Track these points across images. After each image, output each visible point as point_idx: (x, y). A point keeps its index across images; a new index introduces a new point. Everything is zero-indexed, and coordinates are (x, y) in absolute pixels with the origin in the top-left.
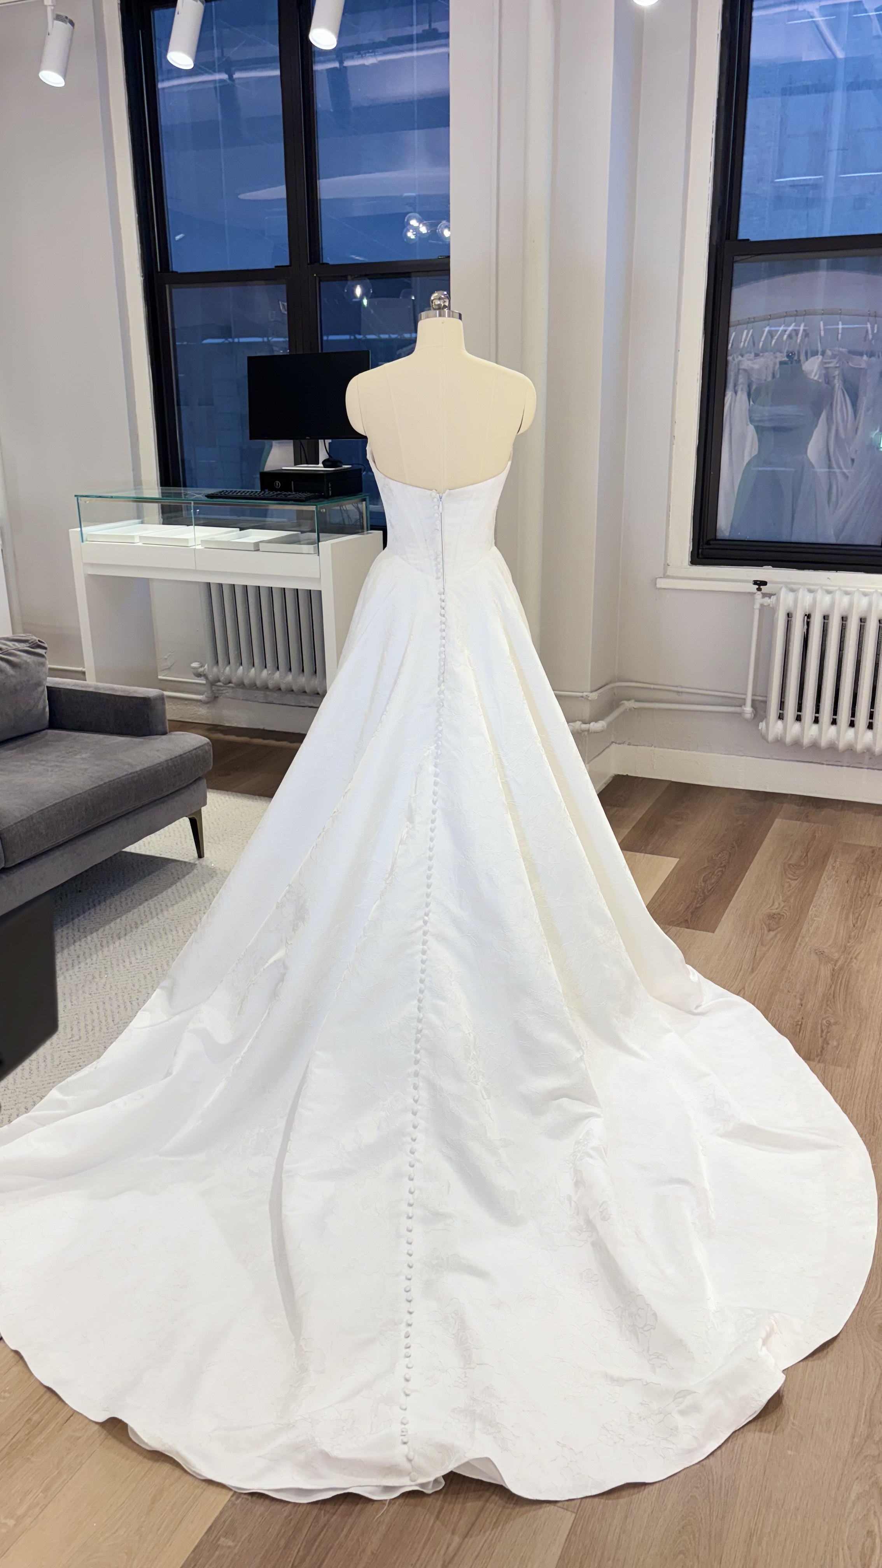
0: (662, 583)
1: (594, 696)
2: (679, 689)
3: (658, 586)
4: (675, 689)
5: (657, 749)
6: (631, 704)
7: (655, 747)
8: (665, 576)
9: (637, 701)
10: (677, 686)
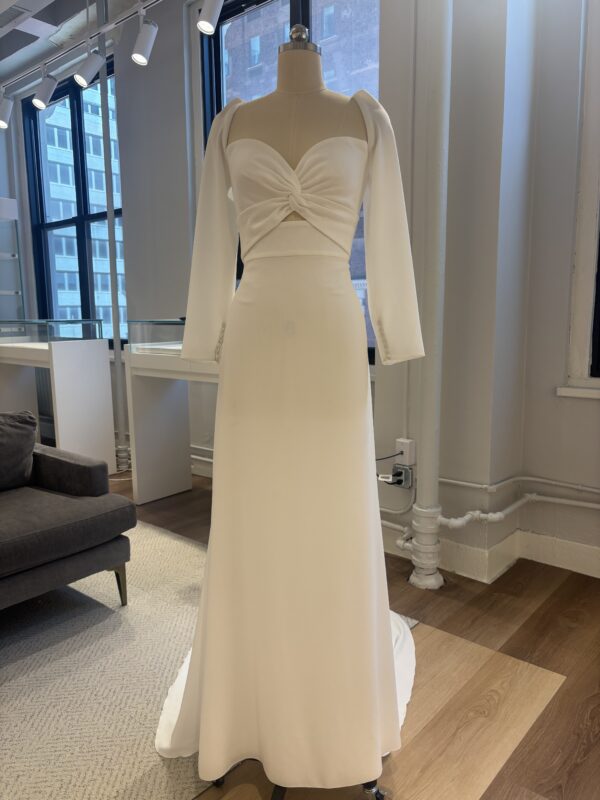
0: (562, 392)
1: (493, 488)
2: (579, 487)
3: (559, 394)
4: (576, 487)
7: (557, 537)
8: (566, 386)
9: (539, 494)
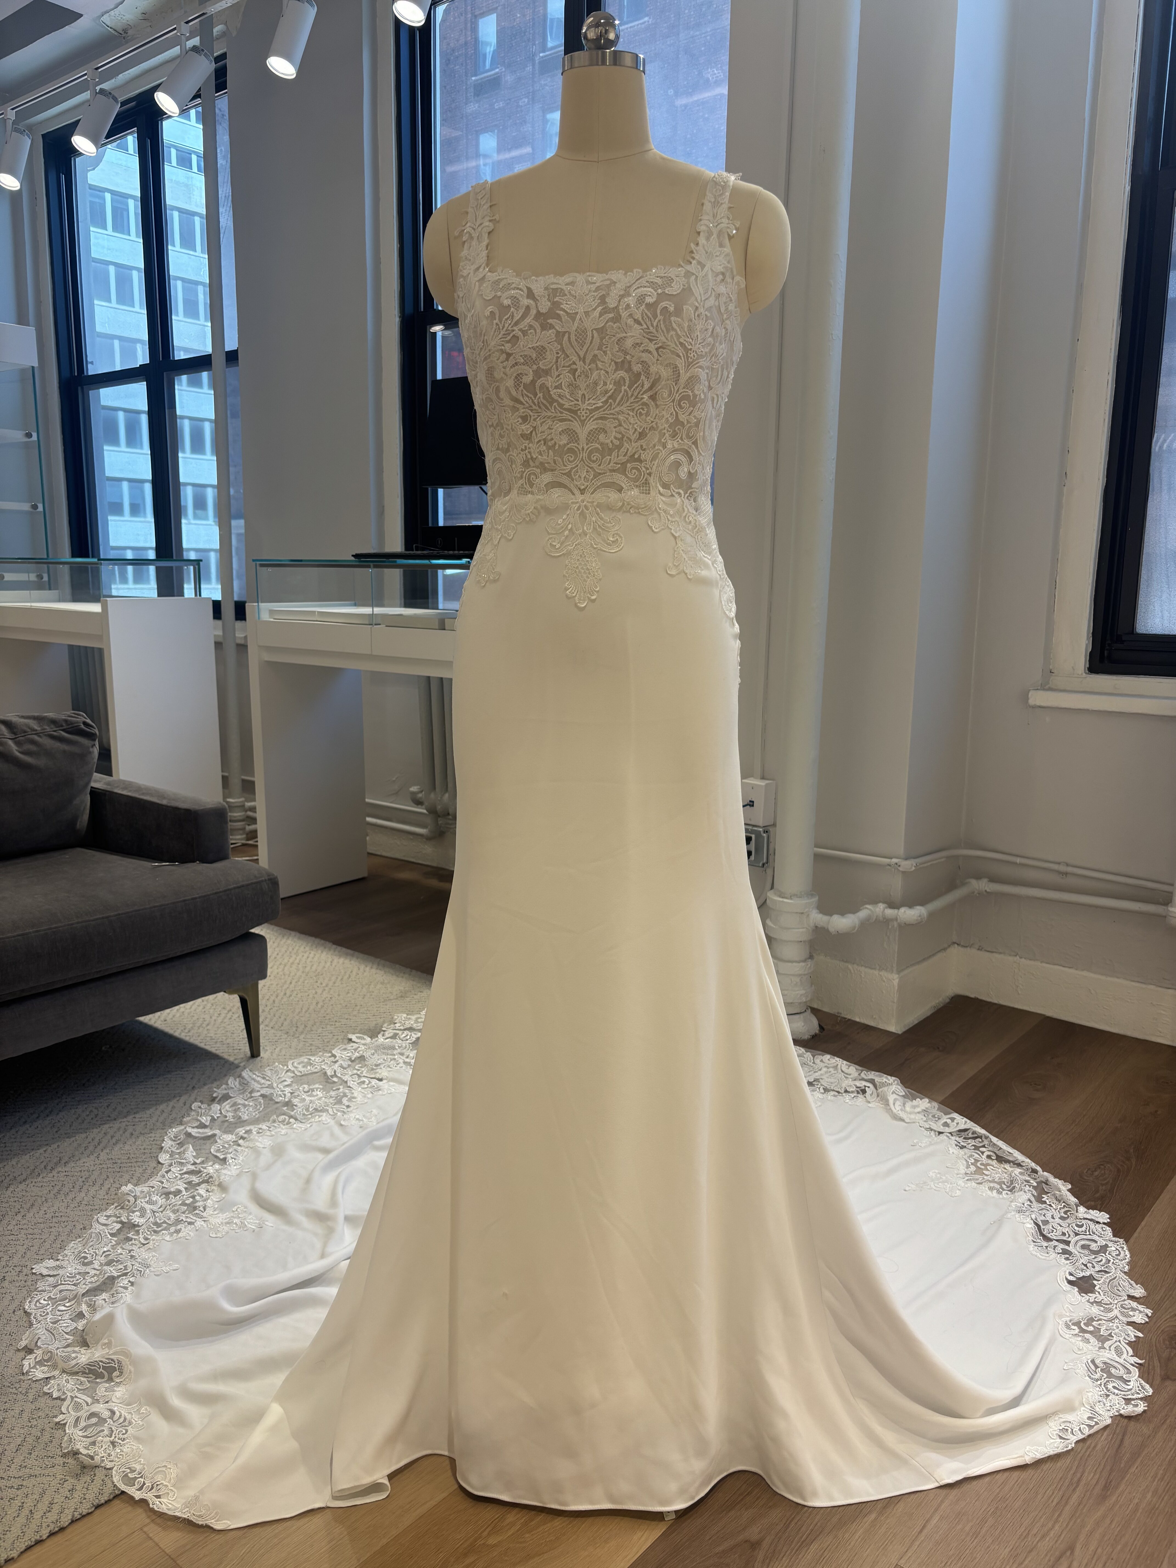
0: (1038, 698)
1: (908, 865)
2: (1063, 868)
3: (1031, 702)
4: (1056, 867)
5: (1023, 960)
6: (983, 885)
7: (1021, 958)
8: (1045, 686)
9: (993, 880)
10: (1059, 863)
